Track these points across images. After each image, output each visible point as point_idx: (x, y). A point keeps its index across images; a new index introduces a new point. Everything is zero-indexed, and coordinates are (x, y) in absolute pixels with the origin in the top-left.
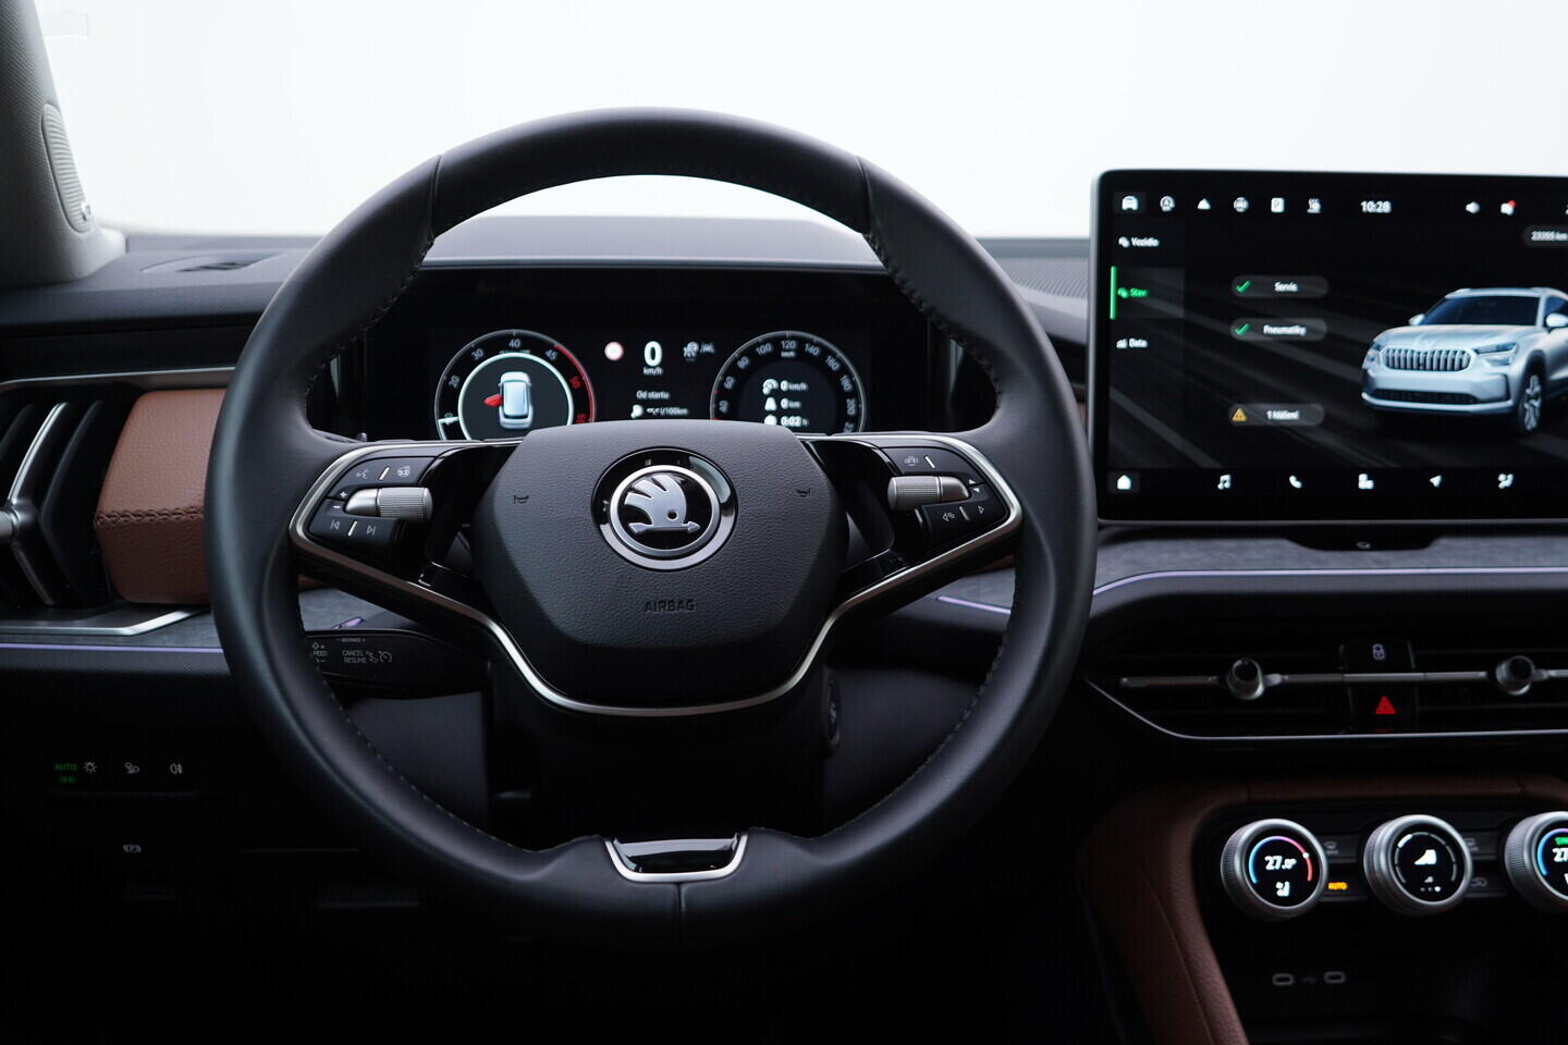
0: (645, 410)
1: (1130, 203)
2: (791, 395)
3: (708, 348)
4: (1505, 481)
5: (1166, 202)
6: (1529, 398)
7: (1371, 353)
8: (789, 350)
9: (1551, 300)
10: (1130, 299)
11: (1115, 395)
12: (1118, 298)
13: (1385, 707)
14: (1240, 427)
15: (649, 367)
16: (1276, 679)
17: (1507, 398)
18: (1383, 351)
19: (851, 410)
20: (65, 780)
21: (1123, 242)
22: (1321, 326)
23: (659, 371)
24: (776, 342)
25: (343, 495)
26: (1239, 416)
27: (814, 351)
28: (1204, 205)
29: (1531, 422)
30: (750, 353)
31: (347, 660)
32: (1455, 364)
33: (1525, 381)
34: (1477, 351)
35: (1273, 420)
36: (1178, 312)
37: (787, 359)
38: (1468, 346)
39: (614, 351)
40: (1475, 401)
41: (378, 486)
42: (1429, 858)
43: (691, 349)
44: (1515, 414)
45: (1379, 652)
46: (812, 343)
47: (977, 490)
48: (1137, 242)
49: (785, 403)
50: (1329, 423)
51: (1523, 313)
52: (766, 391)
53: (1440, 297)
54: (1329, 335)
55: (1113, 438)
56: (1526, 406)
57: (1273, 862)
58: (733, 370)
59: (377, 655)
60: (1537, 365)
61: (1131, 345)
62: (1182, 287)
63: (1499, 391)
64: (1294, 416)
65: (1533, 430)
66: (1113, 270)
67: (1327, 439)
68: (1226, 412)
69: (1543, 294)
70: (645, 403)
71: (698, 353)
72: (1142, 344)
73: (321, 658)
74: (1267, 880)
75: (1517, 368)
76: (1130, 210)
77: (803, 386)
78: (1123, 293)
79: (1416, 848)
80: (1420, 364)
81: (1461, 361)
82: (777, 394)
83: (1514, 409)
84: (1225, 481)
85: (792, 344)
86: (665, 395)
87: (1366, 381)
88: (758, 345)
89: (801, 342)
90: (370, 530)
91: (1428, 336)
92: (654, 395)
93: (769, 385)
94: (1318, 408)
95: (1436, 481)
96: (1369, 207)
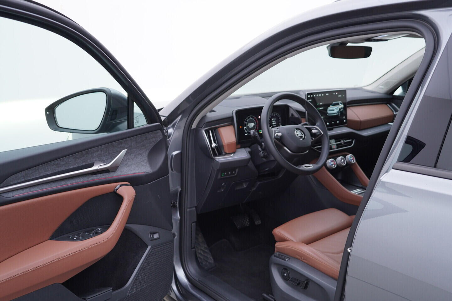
1: (309, 96)
4: (338, 122)
5: (312, 96)
6: (339, 113)
13: (334, 147)
18: (328, 109)
19: (280, 121)
20: (222, 176)
25: (275, 134)
28: (315, 96)
29: (339, 115)
32: (333, 110)
34: (335, 109)
39: (259, 117)
40: (335, 114)
42: (342, 161)
44: (338, 115)
45: (332, 141)
48: (310, 100)
50: (325, 118)
51: (338, 104)
53: (332, 103)
54: (324, 108)
57: (332, 163)
58: (270, 118)
60: (340, 109)
69: (340, 102)
74: (332, 165)
75: (338, 110)
79: (341, 160)
80: (331, 111)
82: (274, 120)
85: (274, 114)
87: (327, 113)
89: (275, 114)
91: (332, 108)
93: (273, 119)
94: (324, 116)
96: (327, 95)
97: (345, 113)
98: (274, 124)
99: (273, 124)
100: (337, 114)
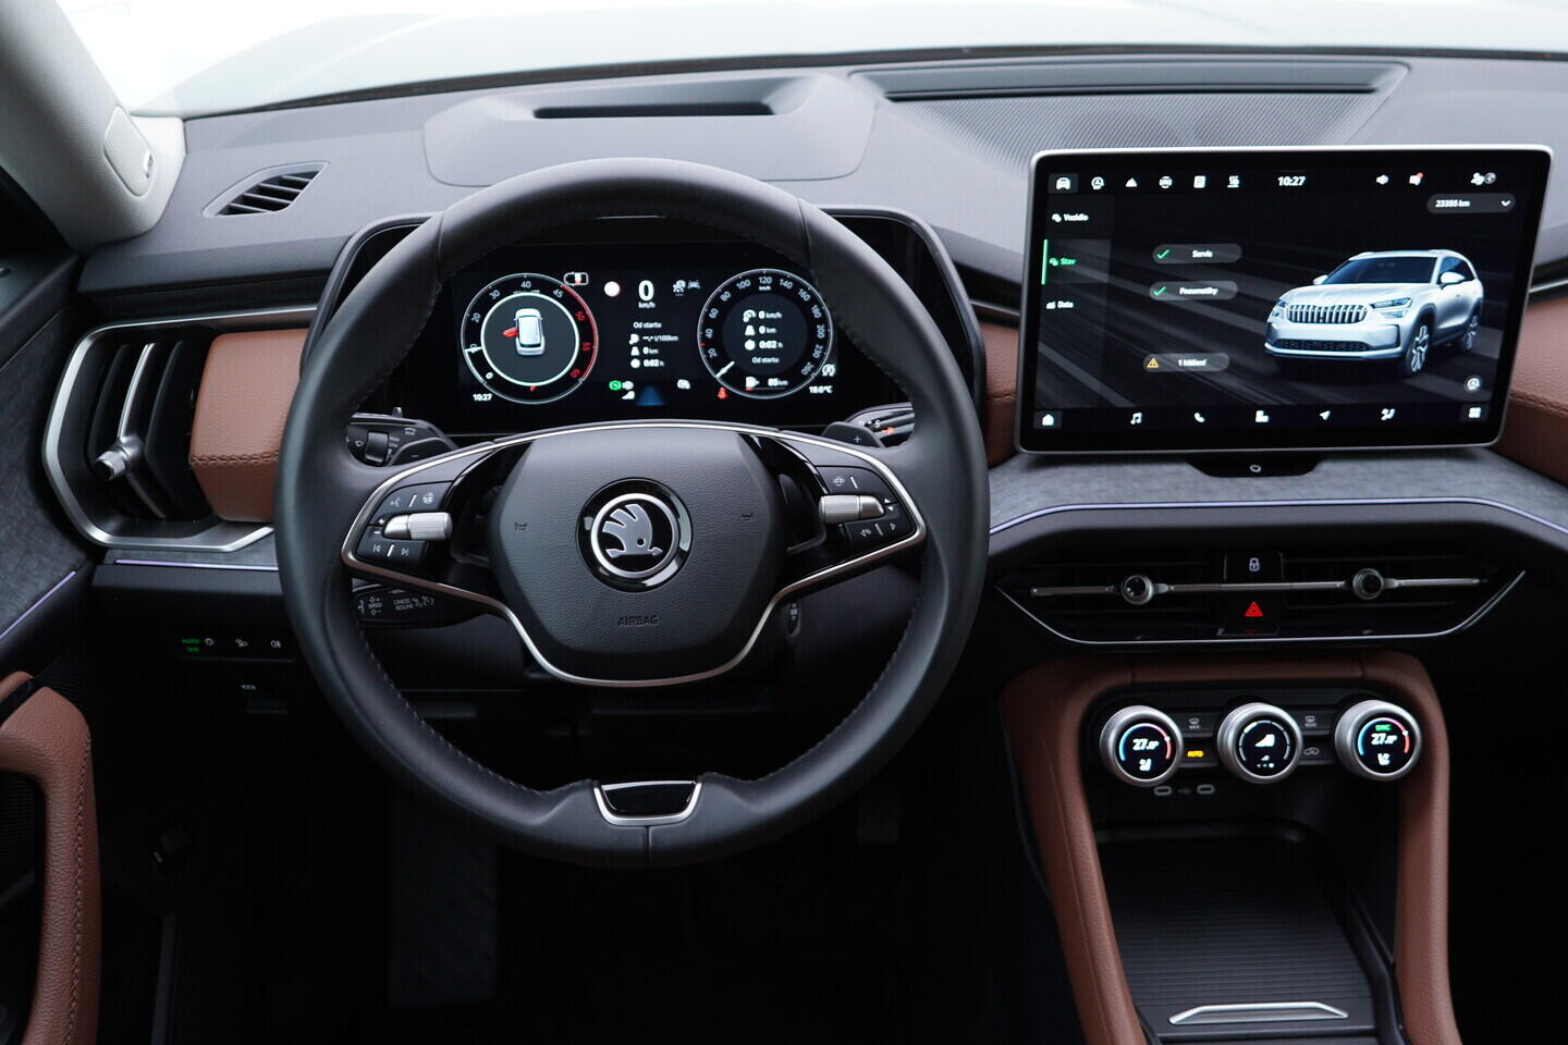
0: (641, 338)
1: (1063, 183)
2: (768, 323)
3: (694, 285)
4: (1387, 414)
5: (1097, 182)
6: (1417, 344)
7: (1276, 309)
8: (765, 285)
9: (1447, 260)
10: (1060, 267)
11: (1043, 348)
12: (1049, 266)
13: (1254, 611)
14: (1155, 374)
15: (643, 302)
16: (1164, 588)
17: (1397, 344)
18: (1288, 307)
19: (821, 334)
20: (190, 649)
21: (1057, 218)
22: (1232, 286)
23: (652, 305)
24: (754, 279)
25: (381, 521)
26: (1153, 364)
27: (788, 285)
28: (1131, 183)
29: (1416, 365)
30: (732, 288)
31: (398, 608)
32: (1352, 317)
33: (1415, 331)
34: (1373, 306)
35: (1183, 367)
36: (1102, 277)
37: (763, 292)
38: (1365, 301)
39: (612, 289)
40: (1368, 348)
41: (409, 513)
42: (1269, 741)
43: (679, 286)
44: (1403, 358)
45: (1254, 565)
46: (785, 278)
47: (891, 508)
48: (1068, 217)
49: (762, 330)
50: (1233, 369)
51: (1419, 272)
52: (746, 319)
53: (1343, 260)
54: (1239, 294)
55: (1041, 384)
56: (1414, 351)
57: (1140, 744)
58: (717, 303)
59: (421, 601)
60: (1427, 317)
61: (1059, 306)
62: (1107, 255)
63: (1391, 339)
64: (1203, 363)
65: (1418, 371)
66: (1046, 242)
67: (1231, 383)
68: (1142, 360)
69: (1440, 255)
70: (641, 332)
71: (685, 289)
72: (1069, 305)
73: (377, 609)
74: (1133, 758)
75: (1409, 319)
76: (1063, 189)
77: (779, 315)
78: (1054, 262)
79: (1259, 733)
80: (1320, 318)
81: (1358, 314)
82: (756, 322)
83: (1403, 354)
84: (1137, 418)
85: (769, 280)
86: (658, 325)
87: (1269, 333)
88: (739, 281)
89: (776, 278)
90: (405, 552)
91: (1329, 294)
92: (648, 325)
93: (748, 315)
94: (1225, 356)
95: (1325, 415)
96: (1285, 181)
97: (1495, 354)
98: (759, 352)
99: (750, 345)
100: (1399, 349)
